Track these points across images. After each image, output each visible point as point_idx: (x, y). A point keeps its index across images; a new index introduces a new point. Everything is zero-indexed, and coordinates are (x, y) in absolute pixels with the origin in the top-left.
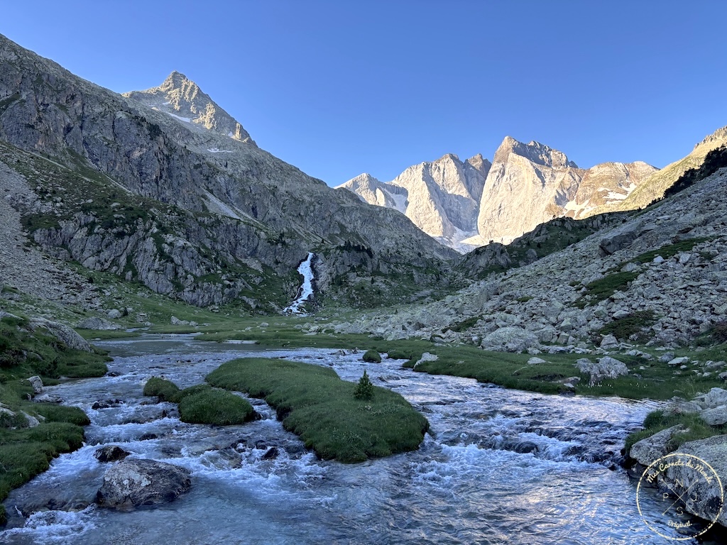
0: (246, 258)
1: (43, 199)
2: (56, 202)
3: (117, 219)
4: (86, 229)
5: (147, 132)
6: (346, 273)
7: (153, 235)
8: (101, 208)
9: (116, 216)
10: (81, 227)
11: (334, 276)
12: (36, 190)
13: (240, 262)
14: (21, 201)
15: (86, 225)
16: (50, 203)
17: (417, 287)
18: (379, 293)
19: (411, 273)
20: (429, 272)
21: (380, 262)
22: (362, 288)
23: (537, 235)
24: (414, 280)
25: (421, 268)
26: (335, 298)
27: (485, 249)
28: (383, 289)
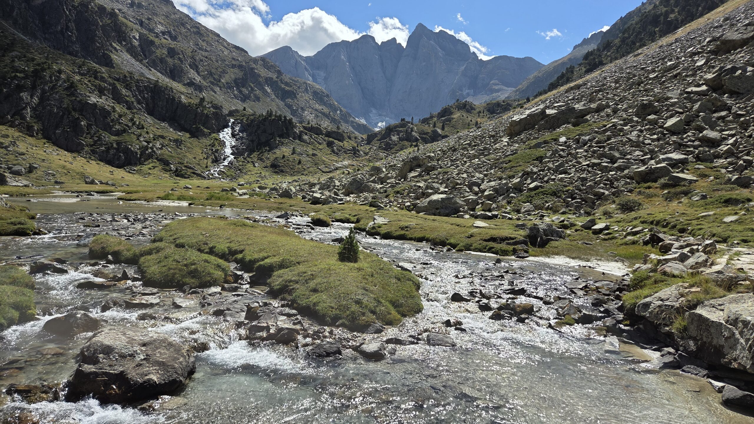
0: (164, 120)
6: (267, 140)
11: (255, 143)
13: (158, 124)
17: (335, 158)
18: (300, 162)
19: (330, 145)
20: (347, 144)
21: (301, 132)
22: (284, 157)
23: (443, 116)
24: (333, 151)
25: (339, 140)
26: (256, 165)
27: (396, 126)
28: (304, 158)
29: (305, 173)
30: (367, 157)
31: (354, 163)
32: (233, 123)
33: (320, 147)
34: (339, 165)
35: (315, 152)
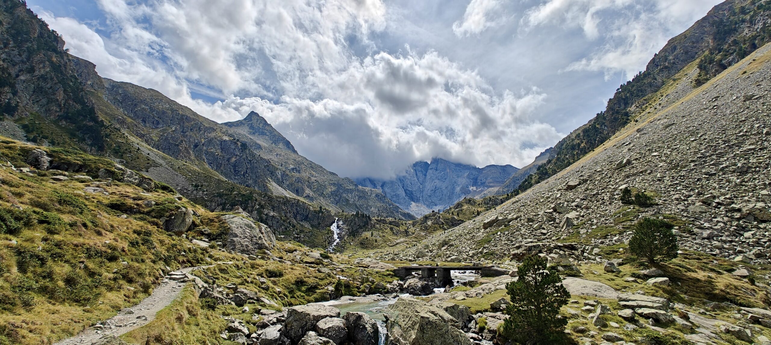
0: (302, 221)
1: (197, 190)
2: (204, 191)
3: (237, 201)
4: (221, 207)
5: (240, 147)
6: (357, 229)
7: (256, 210)
8: (228, 194)
9: (237, 199)
10: (218, 205)
11: (351, 231)
12: (192, 185)
13: (299, 223)
14: (185, 191)
15: (221, 204)
16: (201, 192)
17: (395, 237)
18: (376, 241)
19: (391, 229)
20: (402, 228)
21: (375, 223)
22: (367, 238)
23: (457, 208)
24: (393, 233)
25: (397, 226)
26: (352, 244)
27: (430, 216)
28: (379, 239)
29: (380, 247)
30: (414, 235)
31: (407, 240)
32: (338, 220)
33: (386, 231)
34: (398, 241)
35: (384, 234)
